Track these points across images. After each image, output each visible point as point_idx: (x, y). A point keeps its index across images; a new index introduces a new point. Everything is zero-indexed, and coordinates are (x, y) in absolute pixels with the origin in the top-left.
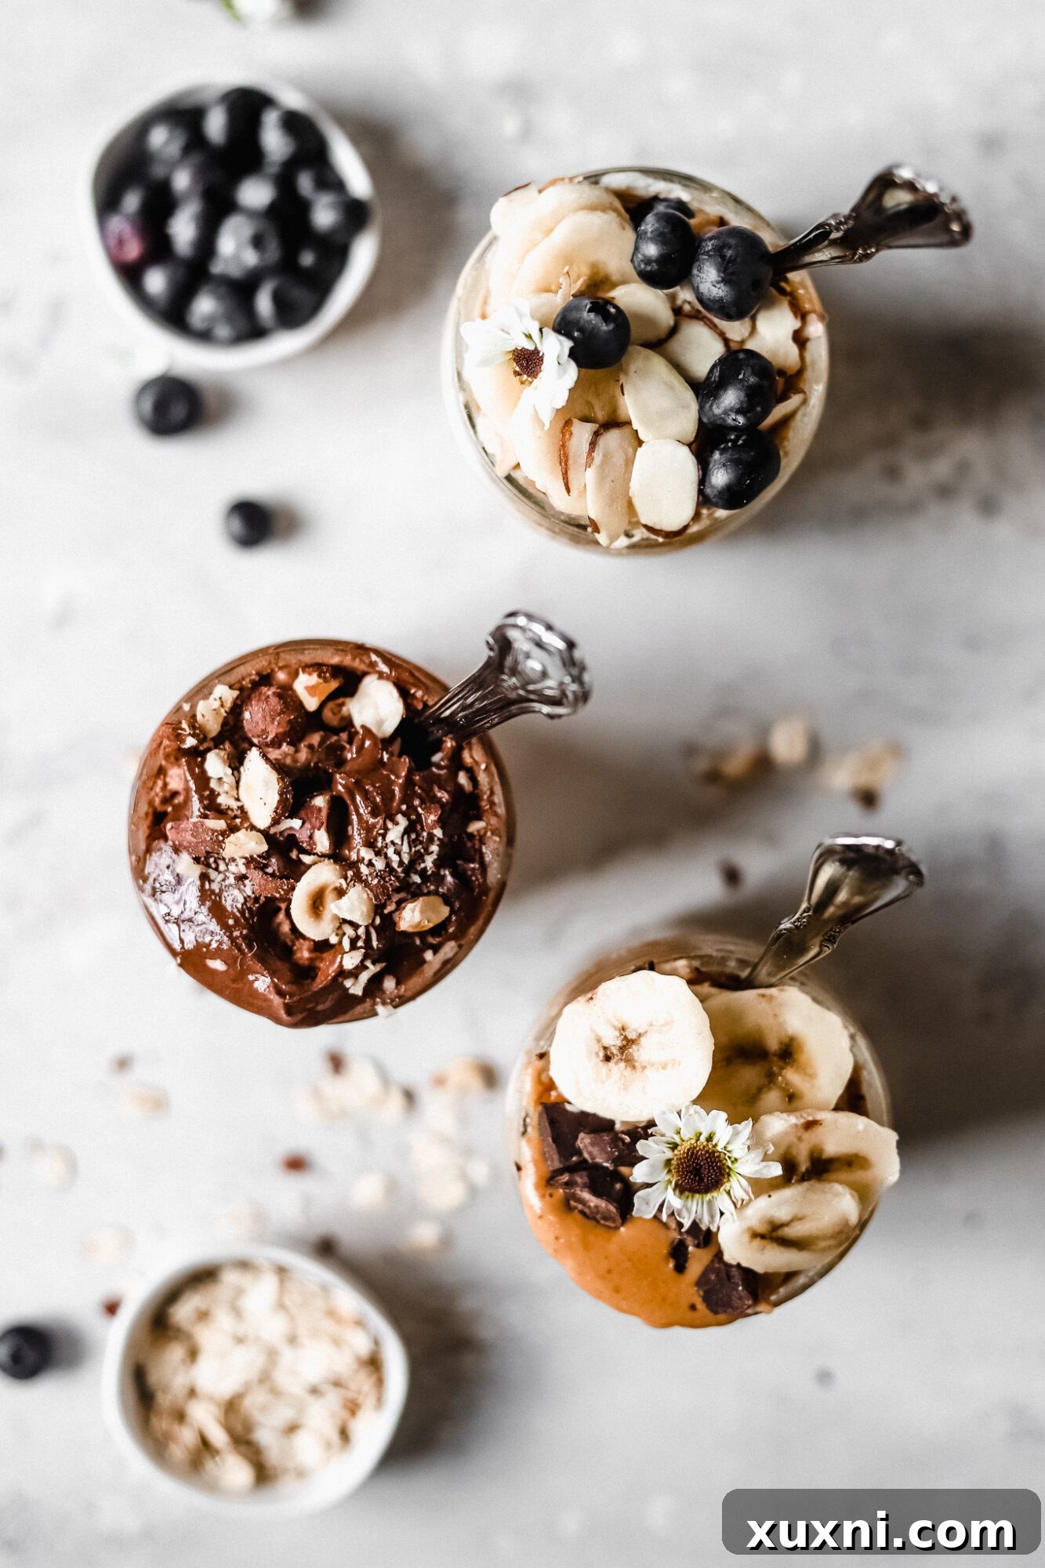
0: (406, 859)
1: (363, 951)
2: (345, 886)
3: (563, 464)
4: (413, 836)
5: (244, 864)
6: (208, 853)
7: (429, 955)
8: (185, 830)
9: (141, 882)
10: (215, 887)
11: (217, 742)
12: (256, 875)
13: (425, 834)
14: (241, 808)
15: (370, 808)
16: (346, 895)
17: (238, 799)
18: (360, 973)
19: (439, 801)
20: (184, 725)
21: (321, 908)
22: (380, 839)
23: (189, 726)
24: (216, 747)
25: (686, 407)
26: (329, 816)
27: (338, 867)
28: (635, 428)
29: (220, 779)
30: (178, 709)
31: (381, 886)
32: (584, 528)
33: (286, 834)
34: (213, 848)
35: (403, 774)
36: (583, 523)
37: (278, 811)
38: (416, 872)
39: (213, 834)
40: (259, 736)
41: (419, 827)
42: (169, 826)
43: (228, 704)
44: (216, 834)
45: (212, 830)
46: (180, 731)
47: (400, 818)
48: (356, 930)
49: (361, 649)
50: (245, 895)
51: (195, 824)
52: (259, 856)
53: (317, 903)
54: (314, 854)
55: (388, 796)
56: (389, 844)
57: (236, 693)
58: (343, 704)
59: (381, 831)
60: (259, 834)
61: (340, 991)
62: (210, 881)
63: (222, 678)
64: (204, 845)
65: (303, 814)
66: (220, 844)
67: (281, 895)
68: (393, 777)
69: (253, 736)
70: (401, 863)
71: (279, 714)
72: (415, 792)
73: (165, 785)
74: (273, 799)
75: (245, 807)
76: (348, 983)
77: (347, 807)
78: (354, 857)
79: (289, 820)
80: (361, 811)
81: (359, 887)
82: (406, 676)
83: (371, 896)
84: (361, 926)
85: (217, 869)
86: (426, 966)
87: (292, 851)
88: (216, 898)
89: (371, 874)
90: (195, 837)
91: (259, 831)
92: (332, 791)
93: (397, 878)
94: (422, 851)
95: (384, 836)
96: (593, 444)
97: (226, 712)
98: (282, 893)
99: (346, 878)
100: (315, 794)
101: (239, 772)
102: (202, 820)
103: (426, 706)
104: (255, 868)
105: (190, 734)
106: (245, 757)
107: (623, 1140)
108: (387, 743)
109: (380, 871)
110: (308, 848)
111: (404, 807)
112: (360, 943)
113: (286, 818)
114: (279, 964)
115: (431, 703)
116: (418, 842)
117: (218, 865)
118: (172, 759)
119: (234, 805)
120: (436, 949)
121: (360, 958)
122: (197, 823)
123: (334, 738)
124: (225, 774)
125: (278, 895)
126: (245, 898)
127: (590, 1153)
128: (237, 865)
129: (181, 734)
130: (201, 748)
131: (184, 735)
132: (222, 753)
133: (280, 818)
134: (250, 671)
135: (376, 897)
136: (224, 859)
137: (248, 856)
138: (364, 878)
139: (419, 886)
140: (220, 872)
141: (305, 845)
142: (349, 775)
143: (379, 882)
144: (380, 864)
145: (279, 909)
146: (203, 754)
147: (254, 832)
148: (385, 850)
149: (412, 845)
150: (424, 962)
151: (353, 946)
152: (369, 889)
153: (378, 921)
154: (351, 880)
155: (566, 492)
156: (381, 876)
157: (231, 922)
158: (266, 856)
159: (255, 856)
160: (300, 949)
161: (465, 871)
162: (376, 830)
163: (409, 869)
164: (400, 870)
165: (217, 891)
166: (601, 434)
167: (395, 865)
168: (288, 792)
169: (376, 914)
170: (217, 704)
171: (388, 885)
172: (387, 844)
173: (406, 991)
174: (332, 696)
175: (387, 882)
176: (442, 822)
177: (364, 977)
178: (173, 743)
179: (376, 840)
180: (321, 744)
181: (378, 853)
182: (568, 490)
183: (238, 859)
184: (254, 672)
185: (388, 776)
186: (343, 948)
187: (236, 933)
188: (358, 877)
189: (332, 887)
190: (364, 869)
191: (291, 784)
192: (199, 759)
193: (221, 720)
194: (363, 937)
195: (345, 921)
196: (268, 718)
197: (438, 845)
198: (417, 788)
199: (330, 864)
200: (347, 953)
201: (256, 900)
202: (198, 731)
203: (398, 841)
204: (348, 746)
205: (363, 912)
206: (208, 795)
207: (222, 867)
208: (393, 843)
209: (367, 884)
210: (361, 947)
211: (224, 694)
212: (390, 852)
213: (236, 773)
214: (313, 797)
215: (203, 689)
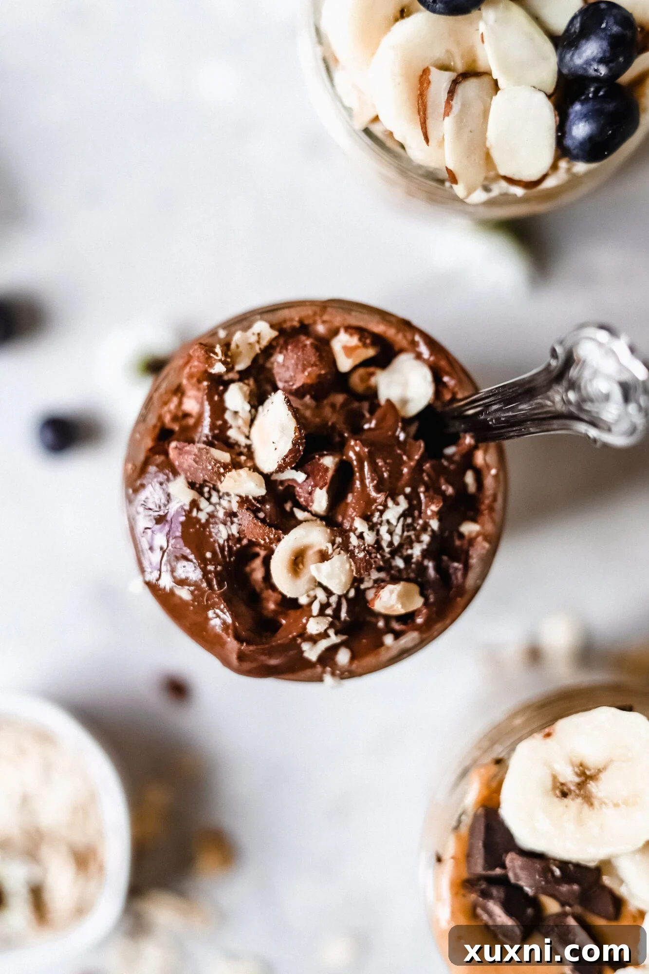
0: (397, 541)
1: (330, 619)
2: (330, 551)
3: (421, 113)
4: (409, 520)
5: (237, 502)
6: (205, 481)
7: (389, 640)
8: (189, 453)
9: (131, 491)
10: (203, 517)
11: (243, 376)
12: (246, 518)
13: (421, 522)
14: (249, 447)
15: (375, 482)
16: (329, 561)
17: (248, 437)
18: (320, 640)
19: (443, 494)
20: (218, 349)
21: (301, 566)
22: (377, 514)
23: (222, 352)
24: (240, 380)
25: (546, 59)
26: (333, 477)
27: (329, 530)
28: (495, 78)
29: (236, 413)
30: (213, 333)
31: (366, 560)
32: (442, 182)
33: (286, 484)
34: (211, 479)
35: (417, 457)
36: (441, 177)
37: (287, 459)
38: (401, 557)
39: (215, 465)
40: (286, 382)
41: (416, 513)
42: (173, 444)
43: (264, 343)
44: (219, 465)
45: (215, 460)
46: (212, 355)
47: (401, 499)
48: (328, 597)
49: (406, 325)
50: (230, 533)
51: (200, 449)
52: (254, 498)
53: (297, 561)
54: (309, 511)
55: (396, 473)
56: (384, 522)
57: (274, 334)
58: (372, 374)
59: (381, 507)
60: (261, 477)
61: (295, 652)
62: (199, 510)
63: (265, 316)
64: (204, 472)
65: (309, 468)
66: (220, 475)
67: (265, 542)
68: (405, 458)
69: (280, 380)
70: (391, 544)
71: (312, 366)
72: (423, 479)
73: (180, 403)
74: (286, 446)
75: (253, 446)
76: (305, 646)
77: (352, 473)
78: (347, 525)
79: (294, 471)
80: (367, 481)
81: (344, 556)
82: (443, 363)
83: (353, 568)
84: (334, 594)
85: (208, 499)
86: (383, 649)
87: (286, 502)
88: (200, 528)
89: (359, 547)
90: (196, 462)
91: (261, 473)
92: (342, 455)
93: (383, 556)
94: (413, 537)
95: (382, 513)
96: (451, 93)
97: (260, 349)
98: (267, 540)
99: (333, 543)
100: (325, 452)
101: (257, 410)
102: (208, 447)
103: (454, 399)
104: (248, 509)
105: (220, 360)
106: (267, 398)
107: (552, 872)
108: (407, 422)
109: (369, 546)
110: (304, 503)
111: (408, 490)
112: (329, 611)
113: (292, 468)
114: (242, 609)
115: (460, 396)
116: (411, 528)
117: (210, 496)
118: (195, 380)
119: (243, 441)
120: (398, 635)
121: (325, 627)
122: (203, 449)
123: (356, 405)
124: (243, 409)
125: (262, 542)
126: (229, 536)
127: (516, 875)
128: (230, 501)
129: (212, 357)
130: (226, 378)
131: (215, 359)
132: (246, 388)
133: (286, 467)
134: (294, 317)
135: (358, 571)
136: (218, 491)
137: (244, 495)
138: (351, 548)
139: (400, 570)
140: (211, 503)
141: (302, 500)
142: (364, 443)
143: (365, 556)
144: (370, 538)
145: (257, 555)
146: (227, 384)
147: (256, 474)
148: (379, 526)
149: (406, 529)
150: (381, 644)
151: (322, 613)
152: (353, 561)
153: (352, 593)
154: (338, 547)
155: (424, 142)
156: (368, 551)
157: (208, 555)
158: (262, 500)
159: (251, 497)
160: (268, 600)
161: (448, 567)
162: (375, 504)
163: (396, 551)
164: (387, 550)
165: (203, 521)
166: (460, 82)
167: (384, 544)
168: (301, 444)
169: (352, 586)
170: (253, 339)
171: (372, 561)
172: (382, 521)
173: (357, 668)
174: (366, 363)
175: (372, 558)
176: (440, 515)
177: (323, 644)
178: (201, 365)
179: (372, 515)
180: (343, 405)
181: (372, 527)
182: (427, 139)
183: (233, 496)
184: (297, 319)
185: (401, 456)
186: (311, 611)
187: (211, 568)
188: (345, 546)
189: (316, 549)
190: (354, 541)
191: (306, 437)
192: (221, 388)
193: (253, 355)
194: (334, 605)
195: (320, 585)
196: (300, 367)
197: (429, 536)
198: (424, 474)
199: (322, 525)
200: (314, 617)
201: (239, 540)
202: (229, 360)
203: (394, 522)
204: (367, 415)
205: (341, 581)
206: (220, 425)
207: (214, 499)
208: (388, 522)
209: (352, 556)
210: (329, 615)
211: (263, 330)
212: (383, 530)
213: (253, 411)
214: (322, 456)
215: (244, 321)
